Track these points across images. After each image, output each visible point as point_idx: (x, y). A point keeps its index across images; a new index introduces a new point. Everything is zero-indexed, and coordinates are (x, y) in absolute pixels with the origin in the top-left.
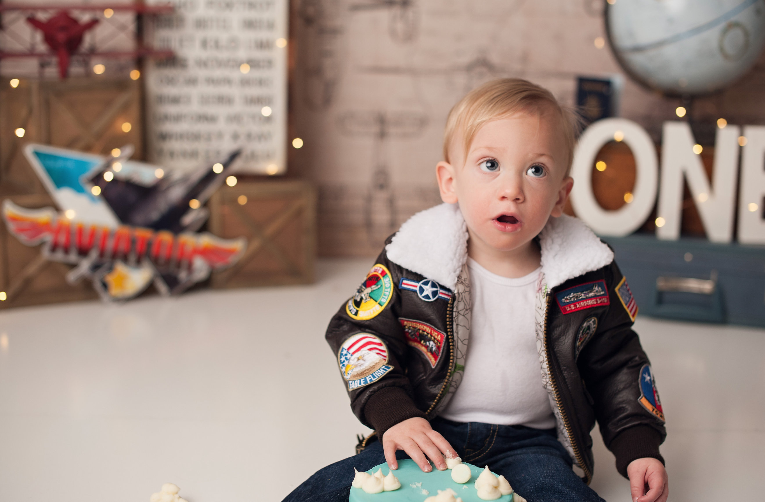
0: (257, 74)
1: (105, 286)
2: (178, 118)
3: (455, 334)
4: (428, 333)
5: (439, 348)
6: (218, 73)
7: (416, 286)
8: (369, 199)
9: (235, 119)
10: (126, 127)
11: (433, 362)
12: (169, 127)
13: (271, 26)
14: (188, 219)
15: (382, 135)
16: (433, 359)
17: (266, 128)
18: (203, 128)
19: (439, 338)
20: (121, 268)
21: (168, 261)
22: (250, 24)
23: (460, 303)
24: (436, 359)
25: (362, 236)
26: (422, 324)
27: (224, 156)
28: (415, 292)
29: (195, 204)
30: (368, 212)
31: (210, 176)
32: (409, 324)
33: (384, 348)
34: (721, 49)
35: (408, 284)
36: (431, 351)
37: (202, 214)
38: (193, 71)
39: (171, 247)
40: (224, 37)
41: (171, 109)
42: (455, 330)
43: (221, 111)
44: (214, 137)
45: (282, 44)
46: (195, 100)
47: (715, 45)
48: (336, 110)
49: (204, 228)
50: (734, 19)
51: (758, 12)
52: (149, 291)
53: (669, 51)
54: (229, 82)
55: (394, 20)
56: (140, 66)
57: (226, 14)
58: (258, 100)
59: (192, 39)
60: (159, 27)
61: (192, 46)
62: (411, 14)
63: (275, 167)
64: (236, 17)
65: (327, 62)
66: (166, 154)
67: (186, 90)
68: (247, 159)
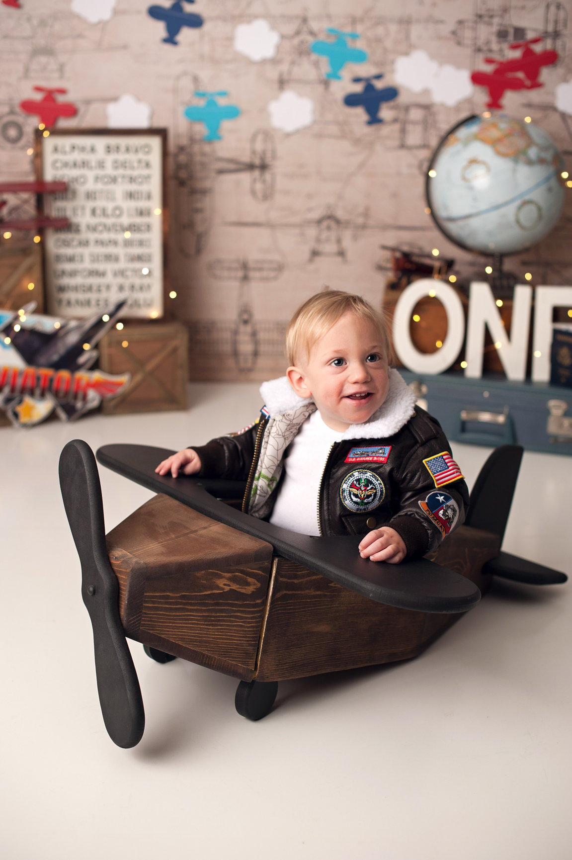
0: (138, 236)
1: (16, 415)
2: (73, 274)
6: (105, 236)
8: (236, 332)
9: (122, 273)
10: (31, 286)
12: (66, 281)
13: (149, 197)
14: (82, 359)
15: (246, 278)
17: (146, 281)
18: (94, 281)
20: (28, 400)
21: (67, 393)
22: (131, 196)
25: (231, 363)
27: (111, 308)
29: (86, 347)
30: (235, 343)
31: (100, 323)
34: (518, 222)
37: (94, 354)
38: (85, 235)
39: (68, 383)
40: (110, 206)
41: (68, 267)
43: (109, 267)
44: (103, 289)
45: (158, 212)
46: (87, 259)
47: (511, 218)
48: (207, 257)
49: (95, 366)
50: (527, 197)
51: (550, 190)
52: (51, 418)
53: (475, 223)
54: (115, 243)
55: (254, 181)
56: (41, 232)
57: (112, 187)
58: (139, 258)
59: (83, 208)
60: (56, 199)
61: (83, 214)
62: (268, 176)
63: (155, 313)
64: (120, 189)
65: (198, 217)
66: (64, 303)
67: (79, 250)
68: (131, 306)
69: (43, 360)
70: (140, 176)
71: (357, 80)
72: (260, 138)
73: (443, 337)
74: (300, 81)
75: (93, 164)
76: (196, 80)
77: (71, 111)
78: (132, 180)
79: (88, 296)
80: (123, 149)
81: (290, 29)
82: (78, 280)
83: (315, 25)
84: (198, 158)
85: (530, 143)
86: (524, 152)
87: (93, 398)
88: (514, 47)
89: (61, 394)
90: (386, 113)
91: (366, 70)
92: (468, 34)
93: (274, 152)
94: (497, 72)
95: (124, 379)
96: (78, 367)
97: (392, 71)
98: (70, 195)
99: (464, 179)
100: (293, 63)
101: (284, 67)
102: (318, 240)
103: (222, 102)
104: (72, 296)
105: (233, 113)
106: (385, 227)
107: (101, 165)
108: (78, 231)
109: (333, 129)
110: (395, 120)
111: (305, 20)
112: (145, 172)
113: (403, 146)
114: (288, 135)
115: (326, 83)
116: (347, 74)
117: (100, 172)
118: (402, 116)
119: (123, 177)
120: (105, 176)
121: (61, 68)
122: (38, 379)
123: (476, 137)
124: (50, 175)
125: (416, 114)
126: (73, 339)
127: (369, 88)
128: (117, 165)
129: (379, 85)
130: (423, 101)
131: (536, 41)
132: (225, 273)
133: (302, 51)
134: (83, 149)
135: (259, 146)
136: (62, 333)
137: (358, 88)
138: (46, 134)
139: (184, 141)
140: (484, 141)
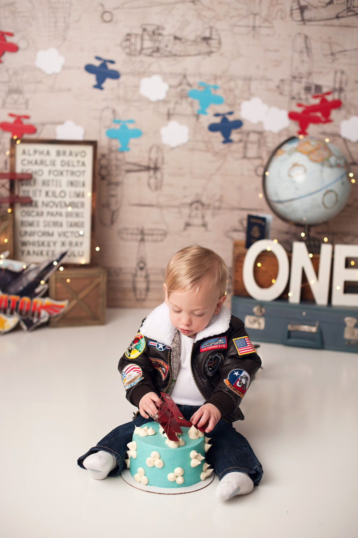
0: (76, 210)
2: (32, 234)
3: (172, 366)
4: (162, 364)
5: (166, 371)
6: (54, 210)
7: (156, 344)
8: (135, 275)
9: (64, 234)
10: (6, 241)
11: (164, 378)
12: (27, 239)
13: (84, 185)
14: (38, 290)
15: (142, 240)
16: (164, 376)
17: (80, 240)
18: (45, 239)
19: (166, 367)
20: (2, 316)
21: (27, 312)
22: (72, 184)
23: (174, 352)
24: (165, 376)
25: (131, 295)
26: (160, 360)
27: (58, 256)
28: (155, 347)
29: (42, 282)
30: (134, 282)
31: (49, 266)
32: (153, 360)
33: (140, 370)
34: (323, 203)
35: (151, 343)
36: (163, 372)
37: (46, 286)
38: (41, 209)
39: (29, 305)
40: (58, 190)
41: (29, 229)
42: (172, 365)
43: (56, 230)
44: (52, 244)
45: (89, 194)
46: (42, 224)
47: (320, 201)
48: (119, 226)
49: (46, 295)
50: (330, 188)
51: (343, 183)
52: (17, 328)
53: (296, 204)
54: (61, 214)
55: (150, 177)
56: (12, 206)
57: (59, 178)
58: (76, 225)
59: (40, 191)
60: (23, 185)
61: (40, 195)
62: (158, 174)
63: (84, 260)
64: (64, 179)
65: (113, 200)
66: (26, 253)
67: (37, 218)
68: (70, 256)
69: (12, 290)
70: (78, 171)
71: (217, 115)
72: (154, 150)
73: (276, 277)
74: (181, 115)
75: (48, 163)
76: (114, 112)
77: (32, 130)
78: (73, 173)
79: (41, 248)
80: (68, 153)
81: (175, 82)
82: (35, 238)
83: (191, 80)
84: (114, 162)
85: (331, 154)
86: (328, 160)
87: (45, 316)
88: (315, 97)
89: (24, 313)
90: (234, 136)
91: (223, 109)
92: (286, 88)
93: (163, 159)
94: (304, 112)
95: (65, 303)
96: (36, 295)
97: (239, 110)
98: (32, 183)
99: (290, 176)
100: (176, 103)
101: (171, 106)
102: (190, 216)
103: (131, 126)
104: (31, 248)
105: (138, 134)
106: (233, 209)
107: (53, 163)
108: (36, 206)
109: (201, 146)
110: (240, 141)
111: (185, 76)
112: (82, 169)
113: (245, 157)
114: (172, 149)
115: (197, 116)
116: (210, 111)
117: (53, 168)
118: (244, 138)
119: (67, 171)
120: (55, 171)
121: (27, 103)
122: (9, 302)
123: (296, 150)
124: (19, 169)
125: (253, 137)
126: (32, 276)
127: (225, 120)
128: (63, 163)
129: (231, 118)
130: (258, 129)
131: (328, 93)
132: (129, 237)
133: (183, 96)
134: (42, 153)
135: (153, 156)
136: (25, 272)
137: (218, 120)
138: (18, 142)
139: (105, 151)
140: (301, 152)
